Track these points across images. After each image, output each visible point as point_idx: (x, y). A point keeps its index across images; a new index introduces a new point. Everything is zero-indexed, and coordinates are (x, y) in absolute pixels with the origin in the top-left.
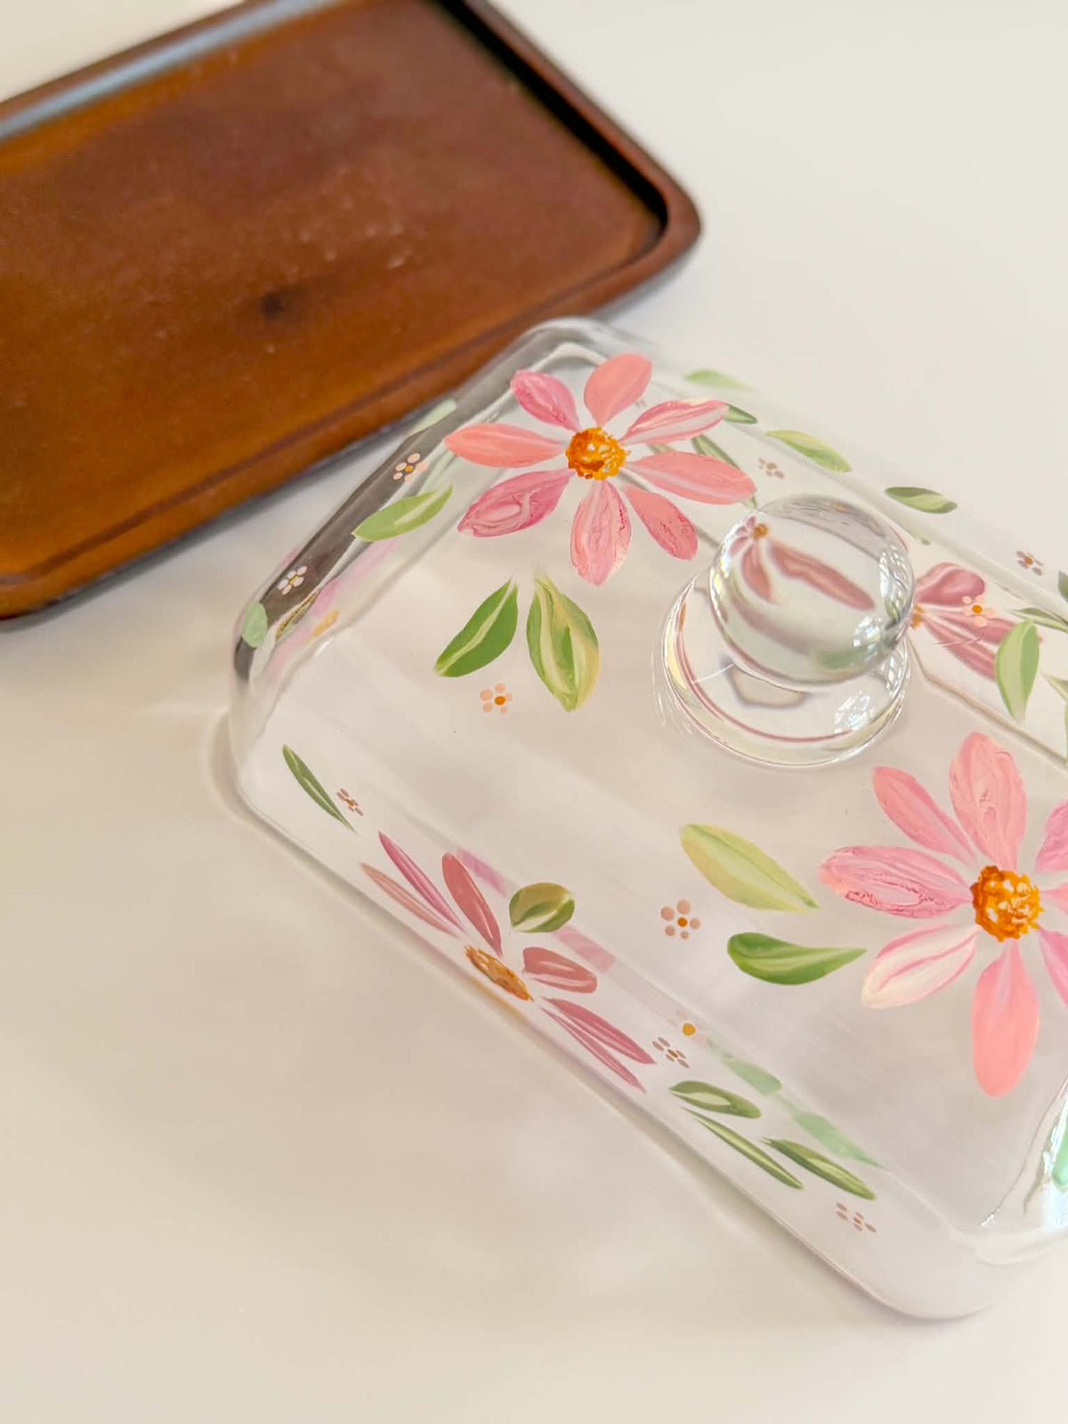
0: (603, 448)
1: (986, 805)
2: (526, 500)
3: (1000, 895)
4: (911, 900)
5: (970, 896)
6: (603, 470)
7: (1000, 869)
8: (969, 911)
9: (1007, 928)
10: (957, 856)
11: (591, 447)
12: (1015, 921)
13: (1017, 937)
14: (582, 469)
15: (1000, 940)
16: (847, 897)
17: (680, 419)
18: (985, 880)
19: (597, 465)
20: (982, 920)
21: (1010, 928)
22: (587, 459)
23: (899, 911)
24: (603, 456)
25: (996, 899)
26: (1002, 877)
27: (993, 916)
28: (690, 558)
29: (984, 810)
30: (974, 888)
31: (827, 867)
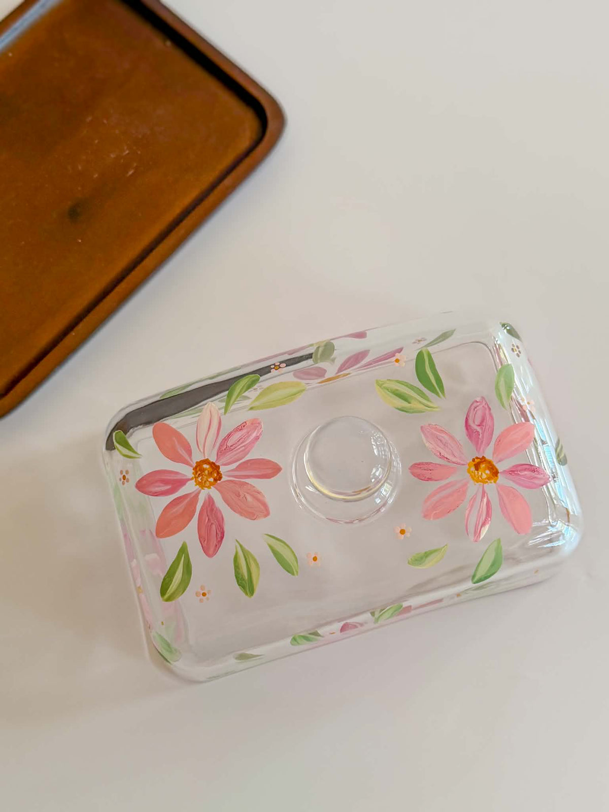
0: (484, 476)
1: (242, 496)
2: (478, 429)
3: (210, 474)
4: (229, 444)
5: (217, 464)
6: (473, 468)
7: (218, 482)
8: (213, 459)
9: (198, 468)
10: (232, 470)
11: (488, 472)
12: (199, 472)
13: (193, 469)
14: (479, 460)
15: (197, 462)
16: (246, 422)
17: (479, 516)
18: (218, 473)
19: (477, 467)
20: (206, 461)
21: (198, 469)
22: (483, 466)
23: (229, 435)
24: (480, 473)
25: (210, 472)
26: (215, 480)
27: (205, 466)
28: (410, 469)
29: (241, 493)
30: (218, 467)
31: (259, 423)
